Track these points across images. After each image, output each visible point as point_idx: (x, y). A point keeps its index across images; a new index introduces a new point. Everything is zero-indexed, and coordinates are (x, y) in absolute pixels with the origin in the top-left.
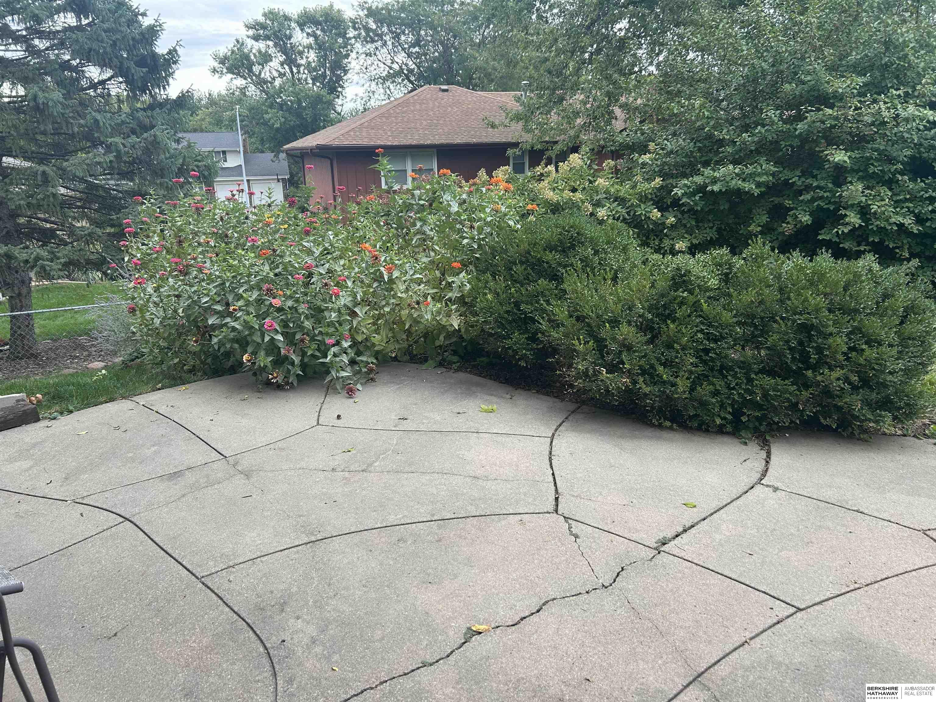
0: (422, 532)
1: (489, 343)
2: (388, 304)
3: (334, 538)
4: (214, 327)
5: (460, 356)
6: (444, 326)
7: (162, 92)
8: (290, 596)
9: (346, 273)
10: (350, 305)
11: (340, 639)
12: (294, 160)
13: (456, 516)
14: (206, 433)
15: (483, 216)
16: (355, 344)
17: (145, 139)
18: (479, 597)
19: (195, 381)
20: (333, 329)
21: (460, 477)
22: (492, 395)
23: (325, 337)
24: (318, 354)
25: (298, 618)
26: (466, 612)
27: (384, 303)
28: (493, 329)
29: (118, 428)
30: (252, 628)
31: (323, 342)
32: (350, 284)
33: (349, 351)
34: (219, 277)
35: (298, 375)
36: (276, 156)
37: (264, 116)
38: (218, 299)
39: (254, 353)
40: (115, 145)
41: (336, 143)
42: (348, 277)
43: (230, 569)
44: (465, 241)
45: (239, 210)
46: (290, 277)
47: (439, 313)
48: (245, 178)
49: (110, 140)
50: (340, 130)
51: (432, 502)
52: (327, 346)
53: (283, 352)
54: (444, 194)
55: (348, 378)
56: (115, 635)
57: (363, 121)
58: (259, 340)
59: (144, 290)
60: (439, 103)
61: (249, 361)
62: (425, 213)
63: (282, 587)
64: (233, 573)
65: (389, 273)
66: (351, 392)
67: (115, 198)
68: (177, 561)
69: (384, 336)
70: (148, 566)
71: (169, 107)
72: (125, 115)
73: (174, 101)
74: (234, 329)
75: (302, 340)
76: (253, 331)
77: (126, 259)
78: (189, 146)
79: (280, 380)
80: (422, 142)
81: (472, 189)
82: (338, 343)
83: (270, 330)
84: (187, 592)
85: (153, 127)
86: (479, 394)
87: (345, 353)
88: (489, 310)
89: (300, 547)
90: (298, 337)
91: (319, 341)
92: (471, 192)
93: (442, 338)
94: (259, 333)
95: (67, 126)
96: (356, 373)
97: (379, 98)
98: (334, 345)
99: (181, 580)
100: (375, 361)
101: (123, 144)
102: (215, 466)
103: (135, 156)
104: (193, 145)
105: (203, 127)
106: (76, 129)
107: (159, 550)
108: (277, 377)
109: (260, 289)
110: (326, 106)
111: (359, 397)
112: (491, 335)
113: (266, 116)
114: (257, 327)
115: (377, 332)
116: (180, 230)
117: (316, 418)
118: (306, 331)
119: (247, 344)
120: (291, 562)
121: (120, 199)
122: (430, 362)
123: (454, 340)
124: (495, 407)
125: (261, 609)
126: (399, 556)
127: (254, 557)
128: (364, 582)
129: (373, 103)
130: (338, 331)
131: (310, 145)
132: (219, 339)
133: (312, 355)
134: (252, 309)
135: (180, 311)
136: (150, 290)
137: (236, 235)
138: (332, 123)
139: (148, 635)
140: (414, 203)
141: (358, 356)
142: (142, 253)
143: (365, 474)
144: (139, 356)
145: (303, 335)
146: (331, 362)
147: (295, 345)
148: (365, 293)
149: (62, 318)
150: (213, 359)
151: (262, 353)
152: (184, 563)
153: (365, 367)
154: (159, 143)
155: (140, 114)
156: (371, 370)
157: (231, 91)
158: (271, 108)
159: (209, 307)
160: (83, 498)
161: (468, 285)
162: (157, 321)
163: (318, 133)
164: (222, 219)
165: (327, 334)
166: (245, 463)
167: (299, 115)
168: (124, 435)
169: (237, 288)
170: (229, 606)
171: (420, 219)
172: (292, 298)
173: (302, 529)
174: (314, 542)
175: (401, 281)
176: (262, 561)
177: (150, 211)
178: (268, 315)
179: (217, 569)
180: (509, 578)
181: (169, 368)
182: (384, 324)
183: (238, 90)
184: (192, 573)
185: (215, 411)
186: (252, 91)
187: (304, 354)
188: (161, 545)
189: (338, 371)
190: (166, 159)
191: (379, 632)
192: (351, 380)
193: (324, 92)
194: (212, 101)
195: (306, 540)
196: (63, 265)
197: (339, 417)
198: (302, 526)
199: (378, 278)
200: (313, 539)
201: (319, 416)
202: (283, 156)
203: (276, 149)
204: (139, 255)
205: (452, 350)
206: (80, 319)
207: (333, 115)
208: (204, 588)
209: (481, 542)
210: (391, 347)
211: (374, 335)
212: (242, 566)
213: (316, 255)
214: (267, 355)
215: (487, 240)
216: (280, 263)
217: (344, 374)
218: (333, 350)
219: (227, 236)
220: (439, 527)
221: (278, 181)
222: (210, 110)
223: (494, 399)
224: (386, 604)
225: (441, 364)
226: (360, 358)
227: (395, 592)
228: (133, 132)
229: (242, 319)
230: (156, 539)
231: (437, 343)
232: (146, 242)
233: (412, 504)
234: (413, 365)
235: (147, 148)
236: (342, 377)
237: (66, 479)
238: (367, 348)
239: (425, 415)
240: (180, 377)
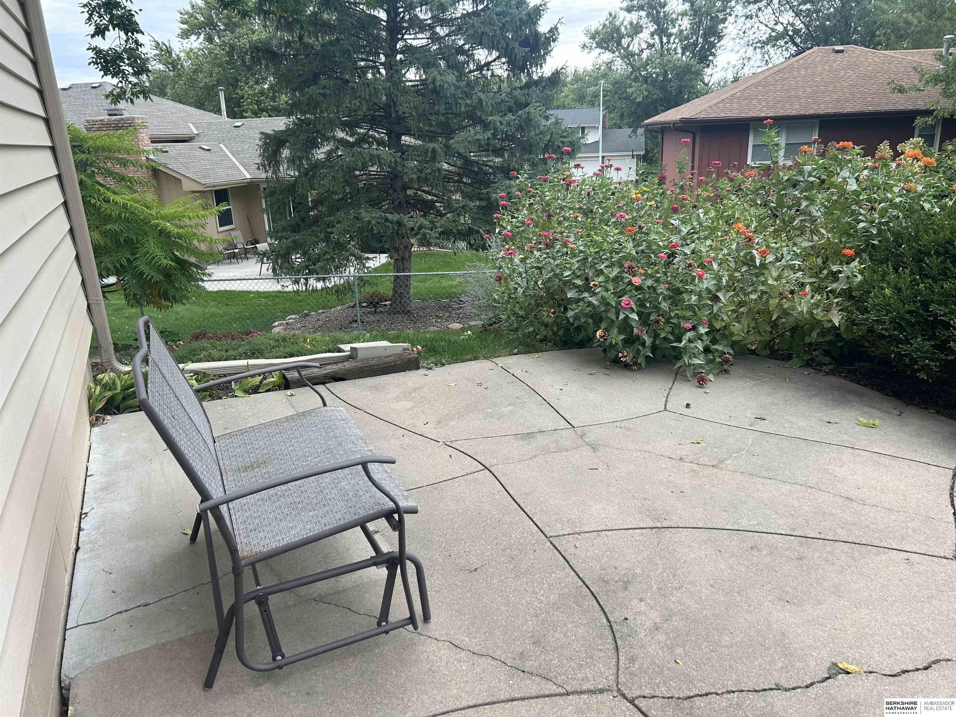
0: (780, 545)
1: (877, 348)
2: (755, 291)
3: (680, 529)
4: (570, 301)
5: (833, 358)
6: (819, 321)
7: (539, 71)
8: (634, 576)
9: (712, 255)
10: (712, 288)
11: (684, 634)
12: (652, 136)
13: (822, 536)
14: (557, 401)
15: (889, 195)
16: (712, 331)
17: (520, 117)
18: (848, 633)
19: (547, 351)
20: (691, 313)
21: (828, 495)
22: (874, 408)
23: (681, 321)
24: (671, 337)
25: (641, 600)
26: (831, 645)
27: (750, 289)
28: (886, 330)
29: (480, 385)
30: (596, 598)
31: (678, 326)
32: (715, 266)
33: (705, 338)
34: (581, 252)
35: (647, 357)
36: (634, 131)
37: (628, 90)
38: (579, 274)
39: (606, 330)
40: (494, 123)
41: (702, 116)
42: (714, 259)
43: (577, 535)
44: (862, 225)
45: (607, 185)
46: (652, 256)
47: (817, 305)
48: (601, 154)
49: (490, 118)
50: (709, 101)
51: (793, 515)
52: (682, 330)
53: (636, 331)
54: (841, 170)
55: (700, 366)
56: (476, 570)
57: (736, 90)
58: (614, 317)
59: (512, 260)
60: (831, 66)
61: (601, 337)
62: (814, 192)
63: (626, 565)
64: (579, 539)
65: (762, 257)
66: (702, 382)
67: (486, 173)
68: (528, 516)
69: (746, 326)
70: (504, 515)
71: (544, 84)
72: (505, 94)
73: (549, 78)
74: (590, 304)
75: (657, 322)
76: (609, 307)
77: (497, 231)
78: (557, 122)
79: (628, 359)
80: (802, 112)
81: (877, 165)
82: (694, 328)
83: (626, 308)
84: (537, 547)
85: (527, 105)
86: (855, 404)
87: (699, 339)
88: (886, 307)
89: (645, 531)
90: (653, 317)
91: (674, 324)
92: (876, 168)
93: (814, 334)
94: (614, 310)
95: (456, 107)
96: (709, 362)
97: (755, 65)
98: (690, 330)
99: (531, 534)
100: (731, 352)
101: (500, 122)
102: (564, 433)
103: (509, 133)
104: (560, 121)
105: (566, 103)
106: (463, 109)
107: (513, 502)
108: (626, 356)
109: (621, 266)
110: (693, 76)
111: (710, 388)
112: (883, 337)
113: (629, 90)
114: (614, 304)
115: (738, 319)
116: (548, 205)
117: (664, 403)
118: (661, 312)
119: (601, 320)
120: (635, 543)
121: (490, 174)
122: (795, 360)
123: (828, 338)
124: (877, 422)
125: (605, 582)
126: (752, 564)
127: (599, 529)
128: (712, 582)
129: (747, 71)
130: (696, 315)
131: (674, 119)
132: (575, 313)
133: (665, 338)
134: (611, 287)
135: (539, 283)
136: (516, 261)
137: (601, 211)
138: (698, 95)
139: (503, 578)
140: (802, 179)
141: (713, 345)
142: (512, 226)
143: (716, 470)
144: (497, 321)
145: (658, 316)
146: (685, 347)
147: (649, 325)
148: (731, 277)
149: (431, 281)
150: (565, 332)
151: (615, 331)
152: (534, 519)
153: (720, 357)
154: (531, 120)
155: (517, 92)
156: (727, 361)
157: (598, 66)
158: (635, 82)
159: (570, 281)
160: (452, 442)
161: (859, 276)
162: (520, 291)
163: (683, 106)
164: (589, 194)
165: (684, 318)
166: (591, 437)
167: (663, 88)
168: (485, 391)
169: (597, 263)
170: (574, 571)
171: (807, 198)
172: (653, 277)
173: (647, 513)
174: (659, 528)
175: (774, 266)
176: (606, 535)
177: (523, 186)
178: (626, 294)
179: (564, 532)
180: (888, 622)
181: (524, 335)
182: (747, 312)
183: (604, 65)
184: (541, 531)
185: (565, 382)
186: (619, 66)
187: (656, 336)
188: (515, 498)
189: (690, 358)
190: (536, 135)
191: (728, 639)
192: (703, 368)
193: (693, 62)
194: (577, 78)
195: (651, 524)
196: (440, 234)
197: (688, 406)
198: (648, 510)
199: (749, 261)
200: (659, 525)
201: (666, 401)
202: (641, 131)
203: (635, 125)
204: (509, 228)
205: (824, 350)
206: (445, 283)
207: (700, 86)
208: (552, 547)
209: (853, 572)
210: (752, 338)
211: (735, 323)
212: (587, 535)
213: (683, 234)
214: (620, 333)
215: (891, 225)
216: (644, 241)
217: (696, 361)
218: (689, 335)
219: (591, 211)
220: (801, 545)
221: (633, 157)
222: (575, 86)
223: (876, 413)
224: (735, 611)
225: (808, 364)
226: (715, 347)
227: (746, 600)
228: (510, 110)
229: (600, 295)
230: (510, 492)
231: (808, 340)
232: (516, 215)
233: (768, 512)
234: (774, 361)
235: (520, 126)
236: (694, 364)
237: (439, 422)
238: (724, 336)
239: (788, 418)
240: (534, 346)
